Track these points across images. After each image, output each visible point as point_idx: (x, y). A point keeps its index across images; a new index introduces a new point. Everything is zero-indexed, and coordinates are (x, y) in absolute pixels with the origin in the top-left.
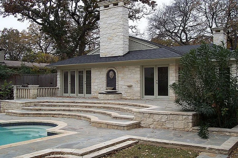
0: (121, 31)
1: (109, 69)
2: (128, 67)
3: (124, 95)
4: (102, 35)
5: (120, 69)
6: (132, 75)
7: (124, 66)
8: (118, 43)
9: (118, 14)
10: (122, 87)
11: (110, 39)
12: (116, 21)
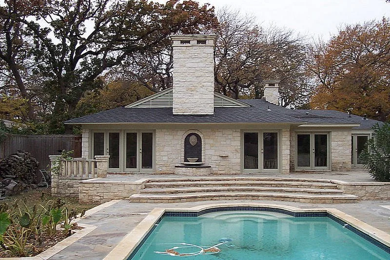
0: (211, 80)
1: (190, 132)
2: (221, 130)
3: (214, 169)
4: (177, 83)
5: (209, 133)
6: (228, 142)
7: (214, 129)
8: (204, 97)
9: (206, 56)
10: (211, 158)
11: (191, 90)
12: (201, 65)
